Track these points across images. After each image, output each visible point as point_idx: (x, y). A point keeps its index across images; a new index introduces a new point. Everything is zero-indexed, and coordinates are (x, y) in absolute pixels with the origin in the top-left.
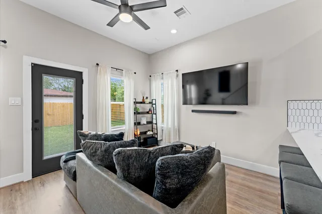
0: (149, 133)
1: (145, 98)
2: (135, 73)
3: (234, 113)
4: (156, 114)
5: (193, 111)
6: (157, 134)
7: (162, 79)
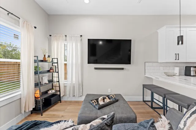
0: (50, 92)
1: (47, 56)
2: (35, 28)
3: (123, 69)
4: (58, 72)
5: (96, 69)
6: (60, 91)
7: (66, 40)
